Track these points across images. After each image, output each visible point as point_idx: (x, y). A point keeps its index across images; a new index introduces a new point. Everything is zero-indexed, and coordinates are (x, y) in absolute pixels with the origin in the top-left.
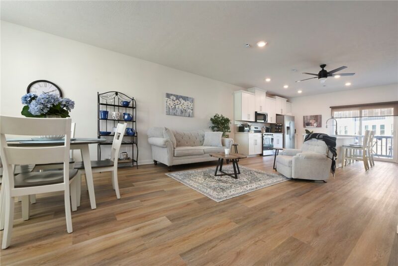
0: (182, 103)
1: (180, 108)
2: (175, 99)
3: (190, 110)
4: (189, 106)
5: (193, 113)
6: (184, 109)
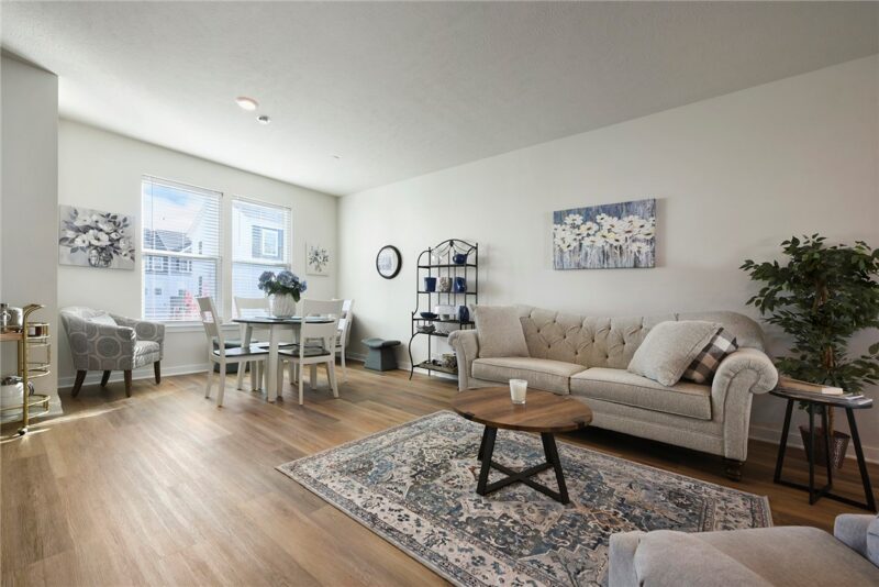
0: (606, 226)
1: (600, 242)
2: (579, 219)
3: (638, 244)
4: (636, 230)
5: (653, 252)
6: (615, 244)
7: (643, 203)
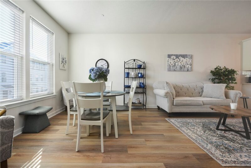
0: (181, 60)
2: (175, 57)
3: (188, 65)
4: (188, 62)
5: (191, 67)
6: (183, 65)
7: (189, 55)
